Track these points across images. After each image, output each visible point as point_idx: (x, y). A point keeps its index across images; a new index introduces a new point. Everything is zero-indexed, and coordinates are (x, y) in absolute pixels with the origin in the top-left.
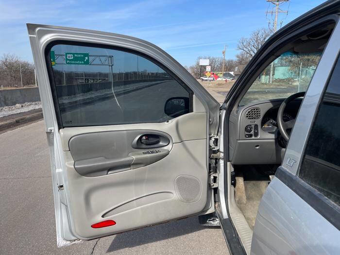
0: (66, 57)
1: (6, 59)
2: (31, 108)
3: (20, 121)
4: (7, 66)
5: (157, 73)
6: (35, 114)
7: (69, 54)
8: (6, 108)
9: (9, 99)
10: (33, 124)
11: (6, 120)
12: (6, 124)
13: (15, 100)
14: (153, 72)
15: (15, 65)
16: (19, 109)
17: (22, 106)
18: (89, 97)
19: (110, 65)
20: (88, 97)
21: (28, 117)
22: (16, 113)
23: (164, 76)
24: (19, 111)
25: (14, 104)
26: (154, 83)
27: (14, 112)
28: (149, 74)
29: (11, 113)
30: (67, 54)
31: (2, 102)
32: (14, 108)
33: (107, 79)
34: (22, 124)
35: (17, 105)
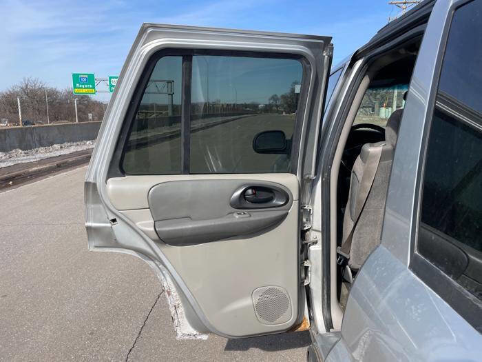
0: (110, 81)
1: (27, 85)
2: (73, 149)
3: (62, 165)
4: (27, 95)
5: (234, 105)
6: (79, 157)
7: (114, 78)
8: (42, 150)
9: (45, 138)
10: (77, 169)
11: (45, 164)
12: (46, 169)
13: (51, 140)
14: (229, 103)
15: (39, 93)
16: (57, 150)
17: (61, 148)
18: (144, 137)
19: (170, 93)
20: (142, 137)
21: (70, 160)
22: (55, 155)
23: (244, 108)
24: (58, 153)
25: (51, 144)
26: (229, 118)
27: (53, 155)
28: (223, 105)
29: (49, 155)
30: (111, 78)
31: (37, 142)
32: (51, 149)
33: (164, 112)
34: (64, 169)
35: (55, 146)
